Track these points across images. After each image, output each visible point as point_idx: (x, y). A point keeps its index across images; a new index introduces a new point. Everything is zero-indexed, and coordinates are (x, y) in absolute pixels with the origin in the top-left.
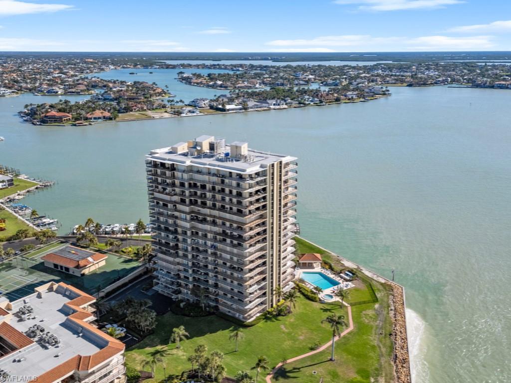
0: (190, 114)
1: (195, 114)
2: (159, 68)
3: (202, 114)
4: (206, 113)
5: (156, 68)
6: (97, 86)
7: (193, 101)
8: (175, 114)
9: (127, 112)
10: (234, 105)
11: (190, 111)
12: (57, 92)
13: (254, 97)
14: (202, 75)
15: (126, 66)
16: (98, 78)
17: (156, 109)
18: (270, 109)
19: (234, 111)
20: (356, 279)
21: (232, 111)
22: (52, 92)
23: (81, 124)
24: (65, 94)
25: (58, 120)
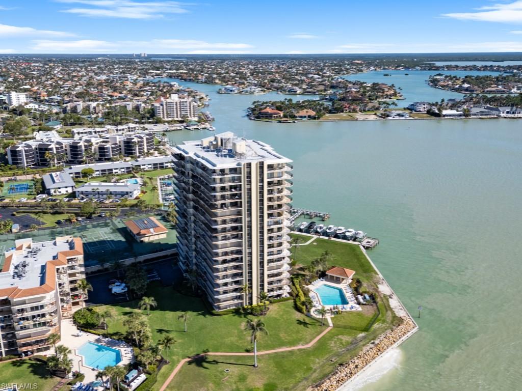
0: (397, 118)
1: (403, 118)
2: (421, 70)
3: (412, 118)
4: (416, 118)
5: (417, 70)
6: (337, 87)
7: (413, 105)
8: (382, 117)
9: (337, 113)
10: (455, 111)
11: (399, 115)
12: (296, 92)
13: (491, 103)
14: (458, 77)
15: (387, 67)
16: (343, 79)
17: (368, 111)
18: (499, 117)
19: (451, 117)
20: (372, 305)
21: (449, 117)
22: (292, 91)
23: (285, 122)
24: (302, 94)
25: (268, 116)
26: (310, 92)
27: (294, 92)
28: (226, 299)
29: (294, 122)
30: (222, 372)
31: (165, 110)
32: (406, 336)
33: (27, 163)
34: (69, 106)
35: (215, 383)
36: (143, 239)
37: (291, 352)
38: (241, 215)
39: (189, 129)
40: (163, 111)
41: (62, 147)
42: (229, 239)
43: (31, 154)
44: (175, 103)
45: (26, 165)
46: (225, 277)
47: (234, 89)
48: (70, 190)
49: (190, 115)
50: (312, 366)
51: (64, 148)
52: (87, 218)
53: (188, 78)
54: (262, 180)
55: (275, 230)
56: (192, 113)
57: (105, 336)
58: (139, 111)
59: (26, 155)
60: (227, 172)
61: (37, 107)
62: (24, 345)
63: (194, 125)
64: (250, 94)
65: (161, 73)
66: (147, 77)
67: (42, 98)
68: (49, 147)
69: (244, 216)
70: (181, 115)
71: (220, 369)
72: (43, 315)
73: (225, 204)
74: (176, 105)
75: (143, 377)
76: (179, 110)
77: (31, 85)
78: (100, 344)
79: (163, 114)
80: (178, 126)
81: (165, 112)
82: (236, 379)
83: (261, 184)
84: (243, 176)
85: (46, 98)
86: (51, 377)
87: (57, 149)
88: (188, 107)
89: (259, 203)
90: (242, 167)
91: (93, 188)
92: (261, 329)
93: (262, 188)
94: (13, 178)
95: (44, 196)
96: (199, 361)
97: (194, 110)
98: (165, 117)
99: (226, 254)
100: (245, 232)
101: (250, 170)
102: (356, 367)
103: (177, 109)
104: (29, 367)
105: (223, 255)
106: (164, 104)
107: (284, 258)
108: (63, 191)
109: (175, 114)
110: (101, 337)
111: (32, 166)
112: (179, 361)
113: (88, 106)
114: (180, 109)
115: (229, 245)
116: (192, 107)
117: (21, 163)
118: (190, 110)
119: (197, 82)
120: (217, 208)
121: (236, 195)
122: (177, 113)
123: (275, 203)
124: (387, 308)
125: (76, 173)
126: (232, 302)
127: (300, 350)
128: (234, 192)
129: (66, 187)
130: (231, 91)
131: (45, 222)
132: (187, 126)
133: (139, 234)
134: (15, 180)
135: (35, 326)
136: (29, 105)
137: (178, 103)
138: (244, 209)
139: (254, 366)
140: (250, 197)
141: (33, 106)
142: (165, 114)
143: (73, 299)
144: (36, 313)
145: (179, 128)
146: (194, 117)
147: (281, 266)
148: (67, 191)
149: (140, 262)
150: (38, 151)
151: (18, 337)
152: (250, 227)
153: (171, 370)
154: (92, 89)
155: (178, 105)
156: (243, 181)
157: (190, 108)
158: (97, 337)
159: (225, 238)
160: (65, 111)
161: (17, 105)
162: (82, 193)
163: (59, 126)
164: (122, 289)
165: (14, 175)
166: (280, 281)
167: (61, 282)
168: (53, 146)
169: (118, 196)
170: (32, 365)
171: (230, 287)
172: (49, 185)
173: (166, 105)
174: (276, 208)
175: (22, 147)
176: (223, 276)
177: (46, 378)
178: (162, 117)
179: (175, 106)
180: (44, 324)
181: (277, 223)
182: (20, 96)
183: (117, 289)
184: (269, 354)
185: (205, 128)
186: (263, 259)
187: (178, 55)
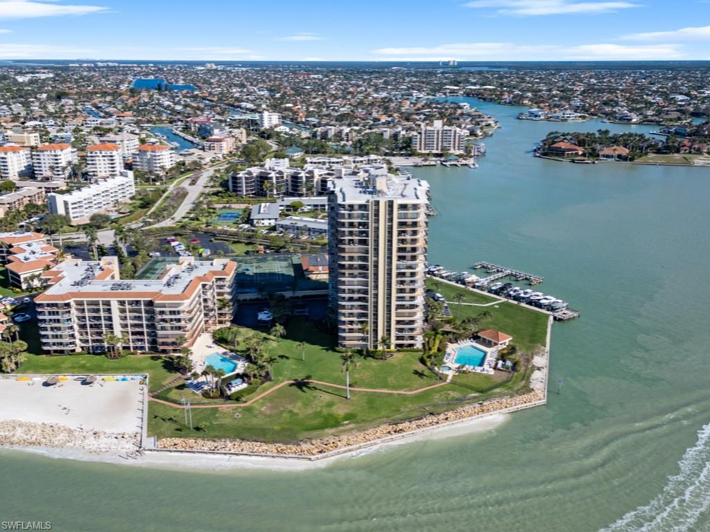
9: (669, 153)
20: (508, 372)
22: (624, 119)
23: (581, 162)
24: (640, 123)
25: (560, 153)
26: (652, 121)
27: (627, 120)
28: (351, 339)
29: (594, 163)
30: (314, 397)
31: (423, 140)
32: (525, 405)
33: (247, 191)
34: (319, 130)
35: (304, 403)
36: (310, 276)
37: (390, 394)
38: (368, 253)
39: (445, 165)
40: (421, 142)
41: (282, 177)
42: (355, 277)
43: (251, 182)
44: (436, 132)
45: (245, 193)
46: (351, 315)
47: (540, 113)
48: (273, 223)
49: (454, 147)
50: (401, 409)
51: (285, 178)
52: (276, 252)
53: (489, 97)
54: (391, 220)
55: (408, 275)
56: (457, 145)
57: (232, 351)
58: (396, 140)
59: (246, 183)
60: (356, 207)
61: (287, 130)
62: (163, 344)
63: (453, 160)
64: (562, 120)
65: (457, 90)
66: (438, 95)
67: (299, 120)
68: (269, 176)
69: (371, 256)
70: (442, 146)
71: (315, 394)
72: (179, 320)
73: (352, 240)
74: (438, 134)
75: (245, 385)
76: (440, 140)
77: (295, 104)
78: (225, 356)
79: (420, 144)
80: (432, 161)
81: (423, 143)
82: (324, 404)
83: (390, 224)
84: (371, 213)
85: (304, 120)
86: (175, 373)
87: (277, 178)
88: (453, 137)
89: (387, 243)
90: (370, 204)
91: (292, 222)
92: (352, 362)
93: (391, 228)
94: (228, 205)
95: (246, 226)
96: (301, 385)
97: (459, 141)
98: (423, 148)
99: (353, 291)
100: (370, 272)
101: (379, 208)
102: (447, 419)
103: (438, 139)
104: (163, 362)
105: (349, 293)
106: (423, 132)
107: (417, 306)
108: (266, 223)
109: (435, 146)
110: (228, 351)
111: (251, 196)
112: (283, 381)
113: (341, 132)
114: (442, 139)
115: (355, 283)
116: (457, 137)
117: (240, 191)
118: (454, 141)
119: (499, 103)
120: (344, 244)
121: (364, 232)
122: (437, 144)
123: (409, 246)
124: (526, 378)
125: (287, 206)
126: (356, 342)
127: (399, 394)
128: (361, 229)
129: (270, 219)
130: (536, 116)
131: (235, 250)
132: (444, 161)
133: (307, 270)
134: (229, 208)
135: (172, 328)
136: (280, 127)
137: (440, 132)
138: (371, 247)
139: (346, 398)
140: (377, 236)
141: (283, 129)
142: (423, 145)
143: (219, 317)
144: (173, 317)
145: (433, 163)
146: (459, 149)
147: (414, 314)
148: (270, 224)
149: (298, 297)
150: (258, 179)
151: (158, 336)
152: (376, 266)
153: (272, 386)
154: (360, 110)
155: (440, 135)
156: (370, 219)
157: (455, 139)
158: (225, 350)
159: (352, 275)
160: (314, 135)
161: (268, 128)
162: (282, 226)
163: (299, 153)
164: (268, 317)
165: (228, 203)
166: (412, 330)
167: (206, 297)
168: (273, 175)
169: (317, 233)
170: (165, 362)
171: (355, 327)
172: (254, 216)
173: (425, 134)
174: (409, 252)
175: (243, 174)
176: (348, 314)
177: (171, 373)
178: (418, 148)
179: (436, 135)
180: (180, 328)
181: (410, 267)
182: (272, 117)
183: (263, 316)
184: (367, 392)
185: (466, 165)
186: (390, 302)
187: (500, 62)
